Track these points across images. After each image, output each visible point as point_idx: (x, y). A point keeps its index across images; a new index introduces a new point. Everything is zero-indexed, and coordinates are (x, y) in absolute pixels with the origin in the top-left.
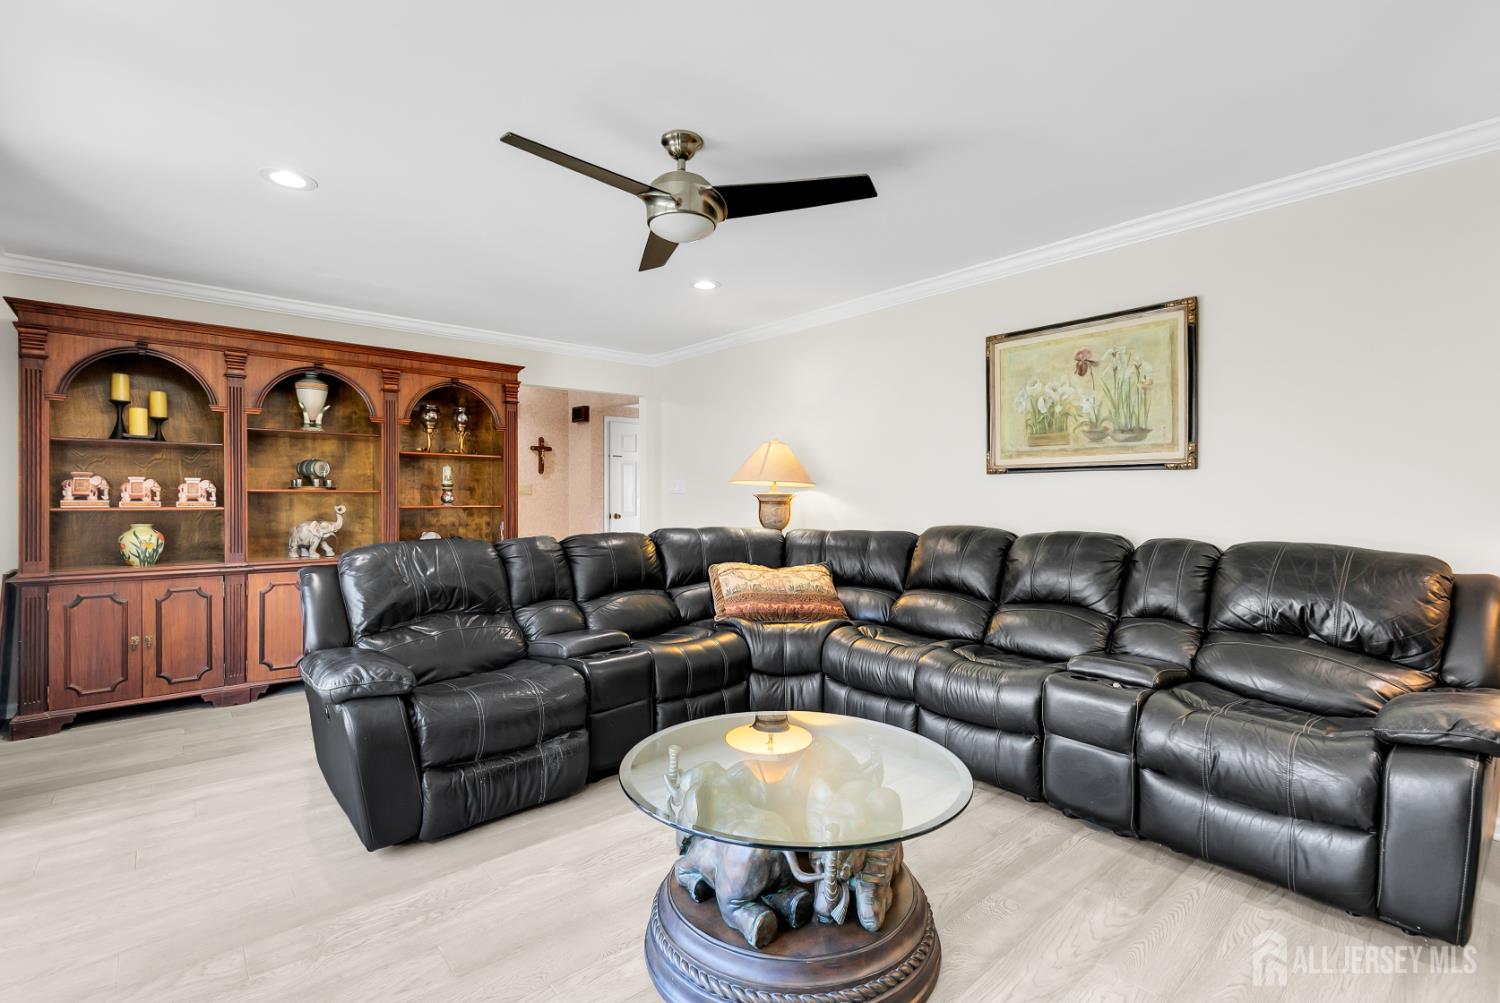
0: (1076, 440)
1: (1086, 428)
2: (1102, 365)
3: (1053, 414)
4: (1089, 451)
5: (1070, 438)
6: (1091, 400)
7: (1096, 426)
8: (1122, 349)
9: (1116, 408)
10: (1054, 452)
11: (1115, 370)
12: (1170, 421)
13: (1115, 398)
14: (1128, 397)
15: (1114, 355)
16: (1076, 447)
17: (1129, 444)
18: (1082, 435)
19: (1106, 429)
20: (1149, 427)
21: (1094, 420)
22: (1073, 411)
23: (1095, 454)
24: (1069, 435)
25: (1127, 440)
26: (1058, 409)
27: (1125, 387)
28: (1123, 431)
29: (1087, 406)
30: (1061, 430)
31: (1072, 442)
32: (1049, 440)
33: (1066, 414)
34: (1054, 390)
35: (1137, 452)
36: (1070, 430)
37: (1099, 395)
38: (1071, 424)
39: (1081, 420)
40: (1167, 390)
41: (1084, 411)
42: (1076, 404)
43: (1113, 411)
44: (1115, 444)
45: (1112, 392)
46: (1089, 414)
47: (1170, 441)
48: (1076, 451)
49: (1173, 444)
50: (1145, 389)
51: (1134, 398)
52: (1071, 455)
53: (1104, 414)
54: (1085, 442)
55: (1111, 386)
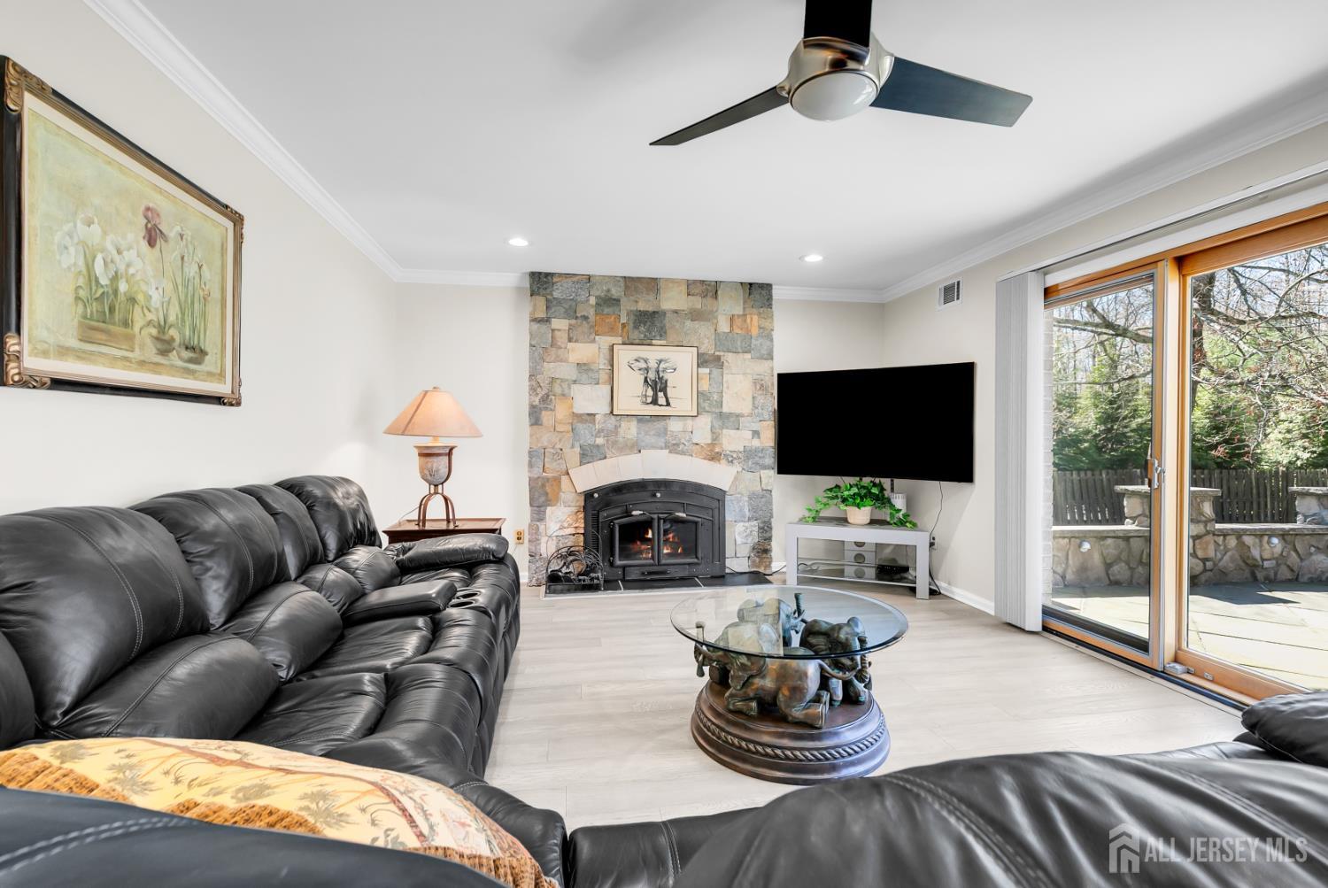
0: (142, 347)
1: (154, 332)
2: (172, 243)
3: (116, 292)
4: (155, 367)
5: (137, 341)
6: (161, 290)
7: (164, 333)
8: (188, 234)
9: (183, 314)
10: (115, 358)
11: (183, 258)
12: (220, 346)
13: (183, 298)
14: (193, 303)
15: (181, 236)
16: (142, 358)
17: (192, 366)
18: (149, 341)
19: (173, 339)
20: (208, 349)
21: (162, 323)
22: (140, 298)
23: (160, 374)
24: (134, 336)
25: (190, 361)
26: (123, 287)
27: (190, 288)
28: (187, 348)
29: (156, 298)
30: (126, 323)
31: (137, 349)
32: (111, 339)
33: (132, 300)
34: (119, 252)
35: (196, 379)
36: (136, 329)
37: (169, 287)
38: (139, 320)
39: (150, 316)
40: (218, 311)
41: (153, 304)
42: (144, 287)
43: (180, 316)
44: (180, 363)
45: (180, 288)
46: (157, 310)
47: (219, 372)
48: (142, 364)
49: (222, 375)
50: (204, 299)
51: (196, 305)
52: (136, 370)
53: (172, 318)
54: (150, 352)
55: (179, 281)
